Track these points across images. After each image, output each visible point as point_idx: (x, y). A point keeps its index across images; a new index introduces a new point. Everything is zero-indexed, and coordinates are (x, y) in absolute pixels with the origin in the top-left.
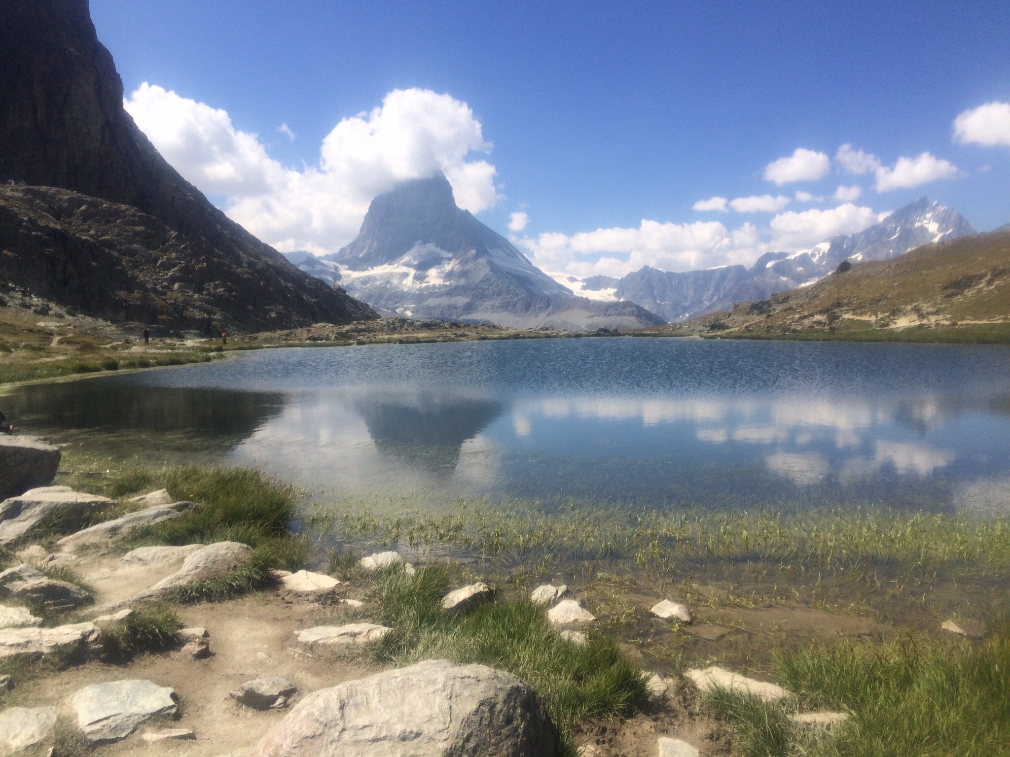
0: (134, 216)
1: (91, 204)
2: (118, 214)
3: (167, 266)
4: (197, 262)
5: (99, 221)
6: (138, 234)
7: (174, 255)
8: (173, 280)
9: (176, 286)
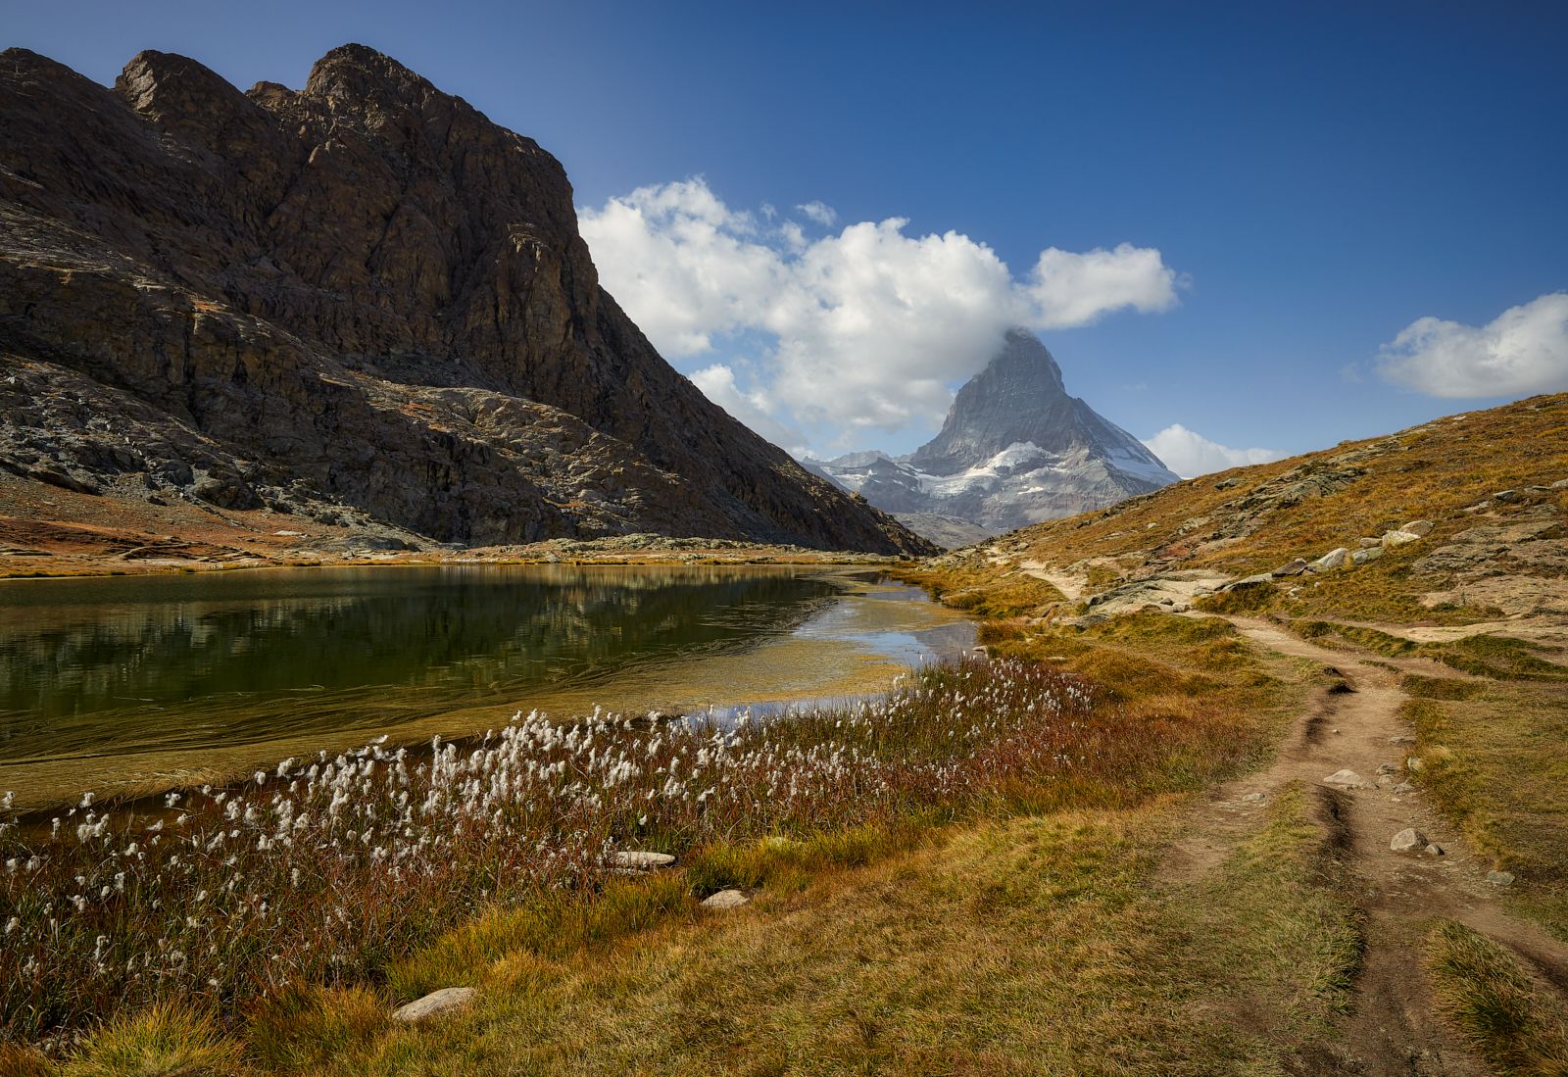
0: (552, 417)
1: (510, 405)
2: (538, 414)
3: (579, 471)
4: (615, 466)
5: (513, 423)
6: (554, 435)
7: (588, 459)
8: (581, 486)
9: (583, 492)
